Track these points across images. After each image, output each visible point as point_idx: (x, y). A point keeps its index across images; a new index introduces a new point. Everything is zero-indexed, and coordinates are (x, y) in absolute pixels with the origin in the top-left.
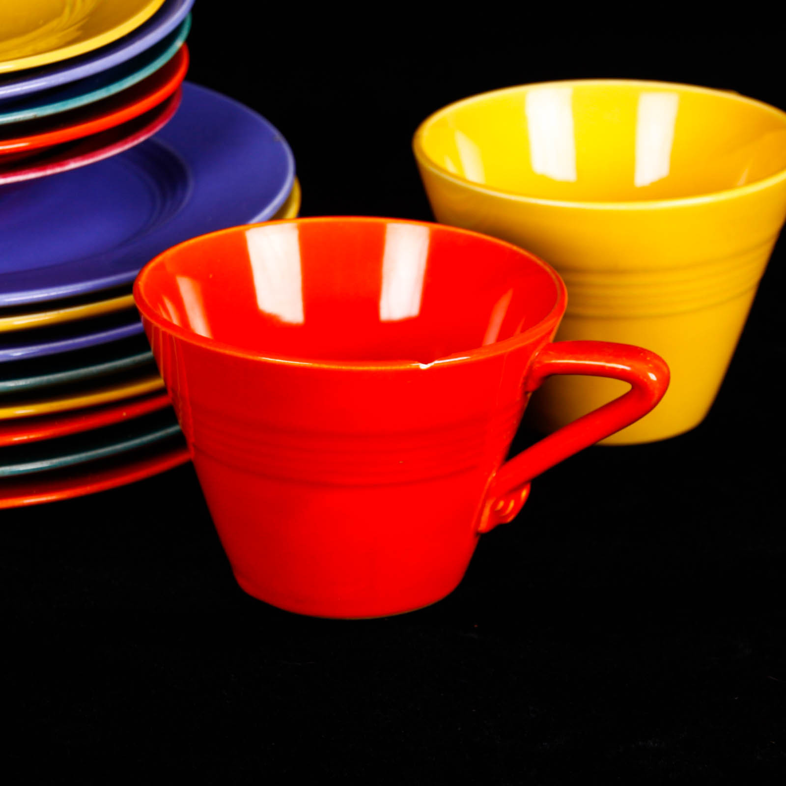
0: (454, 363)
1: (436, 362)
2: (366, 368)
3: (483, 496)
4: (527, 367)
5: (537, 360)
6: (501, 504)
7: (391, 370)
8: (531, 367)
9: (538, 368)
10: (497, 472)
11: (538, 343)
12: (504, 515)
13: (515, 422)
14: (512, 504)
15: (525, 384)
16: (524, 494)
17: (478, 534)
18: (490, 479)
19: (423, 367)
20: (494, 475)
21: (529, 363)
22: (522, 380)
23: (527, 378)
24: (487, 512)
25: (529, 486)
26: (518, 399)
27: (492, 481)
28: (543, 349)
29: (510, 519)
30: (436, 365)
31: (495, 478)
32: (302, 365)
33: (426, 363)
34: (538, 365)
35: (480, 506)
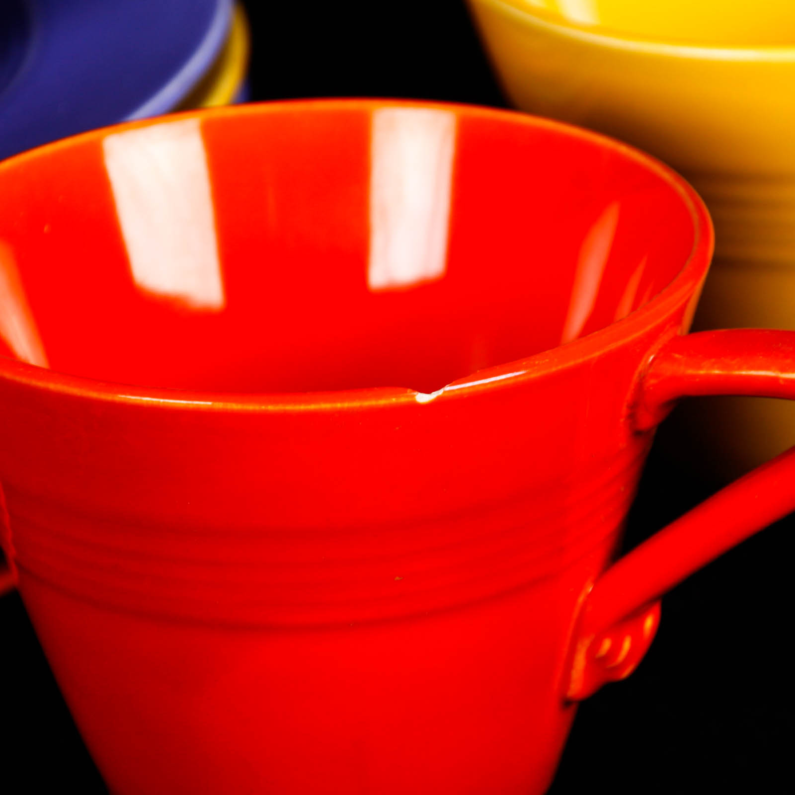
0: (482, 388)
1: (448, 388)
2: (312, 407)
3: (570, 633)
4: (632, 386)
5: (651, 371)
6: (607, 644)
7: (361, 407)
8: (640, 385)
9: (653, 385)
10: (596, 583)
11: (652, 337)
12: (614, 664)
13: (622, 489)
14: (627, 645)
15: (632, 416)
16: (649, 623)
17: (567, 703)
18: (581, 599)
19: (423, 398)
20: (590, 589)
21: (636, 377)
22: (624, 410)
23: (634, 406)
24: (580, 661)
25: (657, 608)
26: (622, 445)
27: (585, 603)
28: (661, 350)
29: (626, 674)
30: (446, 394)
31: (590, 596)
32: (191, 406)
33: (428, 392)
34: (653, 381)
35: (566, 650)
